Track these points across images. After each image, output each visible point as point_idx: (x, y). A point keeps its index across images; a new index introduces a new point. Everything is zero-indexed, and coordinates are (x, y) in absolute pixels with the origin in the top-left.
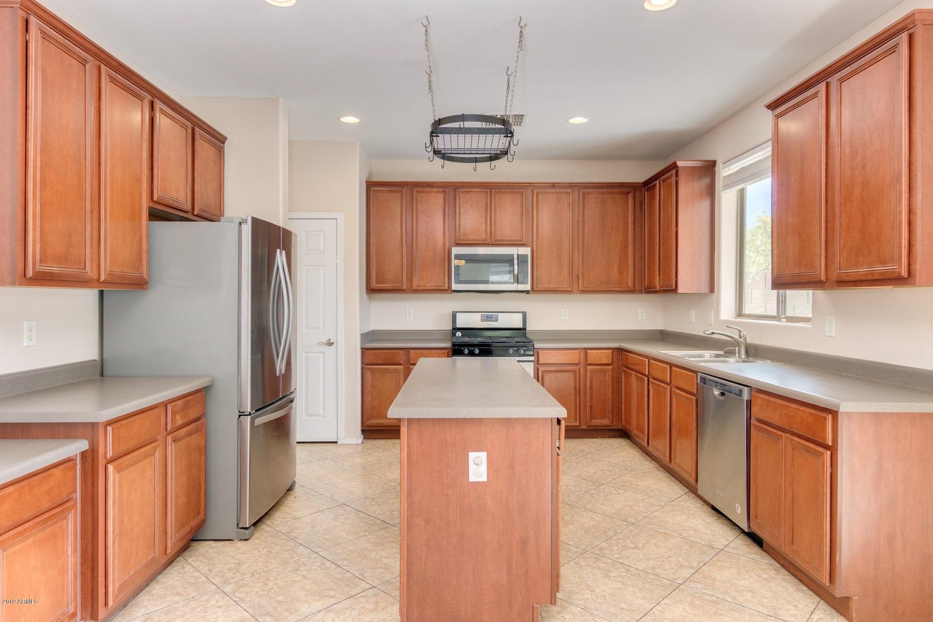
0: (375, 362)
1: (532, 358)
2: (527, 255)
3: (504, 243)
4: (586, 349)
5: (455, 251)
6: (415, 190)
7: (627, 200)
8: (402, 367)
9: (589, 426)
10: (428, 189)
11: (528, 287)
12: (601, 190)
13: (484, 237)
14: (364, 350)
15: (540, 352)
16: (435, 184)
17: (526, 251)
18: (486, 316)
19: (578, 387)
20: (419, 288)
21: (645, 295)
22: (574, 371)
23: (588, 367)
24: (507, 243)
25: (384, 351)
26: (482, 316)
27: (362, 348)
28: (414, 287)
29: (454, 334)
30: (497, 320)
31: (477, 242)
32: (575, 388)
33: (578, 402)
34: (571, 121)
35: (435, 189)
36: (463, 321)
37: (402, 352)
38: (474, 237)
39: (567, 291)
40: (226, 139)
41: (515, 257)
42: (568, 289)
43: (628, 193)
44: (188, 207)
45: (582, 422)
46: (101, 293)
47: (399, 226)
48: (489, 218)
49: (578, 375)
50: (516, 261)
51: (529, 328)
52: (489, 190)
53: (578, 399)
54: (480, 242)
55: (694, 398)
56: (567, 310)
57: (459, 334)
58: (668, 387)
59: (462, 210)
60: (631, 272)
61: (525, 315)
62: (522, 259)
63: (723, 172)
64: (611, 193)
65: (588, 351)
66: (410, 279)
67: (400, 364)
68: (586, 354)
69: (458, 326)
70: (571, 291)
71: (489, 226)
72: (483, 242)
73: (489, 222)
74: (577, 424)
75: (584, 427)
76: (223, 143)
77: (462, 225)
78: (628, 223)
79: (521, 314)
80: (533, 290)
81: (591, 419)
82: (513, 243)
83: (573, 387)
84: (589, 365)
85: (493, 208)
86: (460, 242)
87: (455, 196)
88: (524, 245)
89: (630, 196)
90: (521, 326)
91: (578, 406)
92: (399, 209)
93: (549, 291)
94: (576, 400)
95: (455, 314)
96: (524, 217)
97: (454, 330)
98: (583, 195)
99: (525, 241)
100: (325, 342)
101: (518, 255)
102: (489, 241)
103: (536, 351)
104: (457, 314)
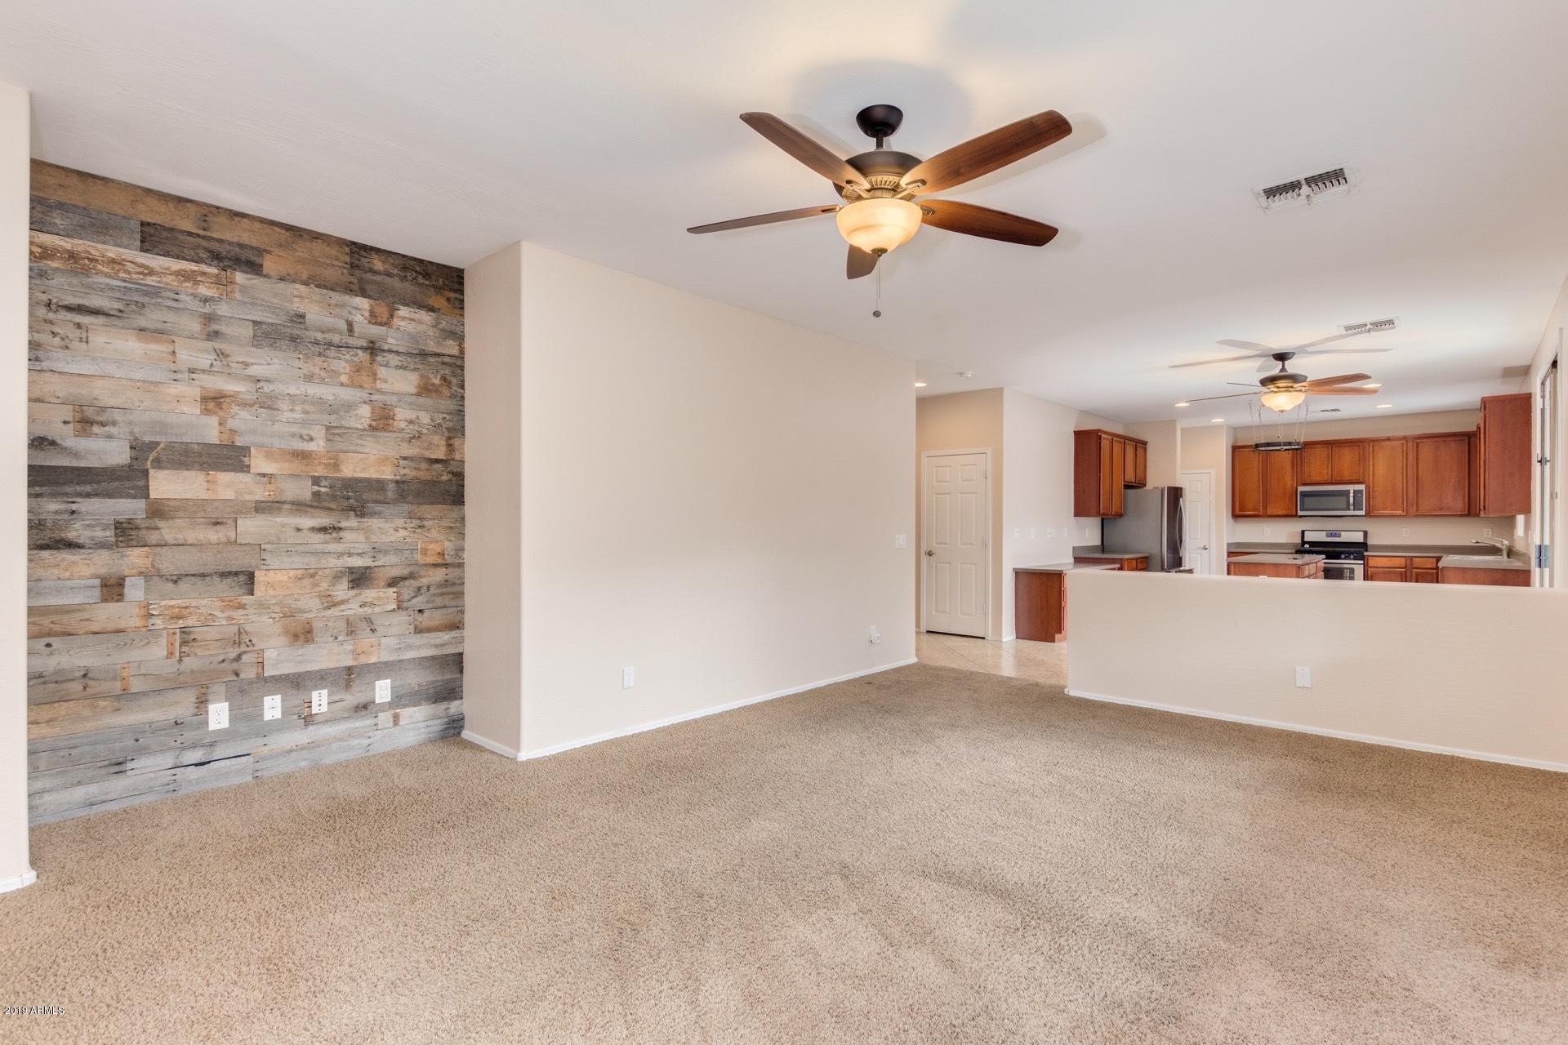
1: (1362, 562)
2: (1362, 491)
3: (1342, 482)
4: (1411, 558)
5: (1301, 489)
6: (1269, 449)
7: (1462, 445)
11: (1364, 513)
12: (1435, 440)
13: (1325, 479)
15: (1369, 558)
17: (1362, 487)
18: (1330, 534)
20: (1271, 515)
22: (1401, 573)
23: (1414, 570)
24: (1346, 482)
26: (1327, 534)
27: (1228, 553)
28: (1268, 514)
29: (1303, 546)
30: (1340, 536)
34: (1379, 407)
35: (1285, 447)
36: (1309, 537)
38: (1317, 479)
39: (1401, 516)
40: (1147, 442)
41: (1352, 491)
42: (1403, 515)
43: (1462, 440)
44: (1134, 481)
46: (1103, 520)
47: (1257, 472)
48: (1330, 464)
49: (1404, 575)
50: (1352, 495)
51: (1370, 542)
52: (1331, 446)
54: (1320, 482)
57: (1307, 546)
59: (1308, 463)
60: (1460, 498)
61: (1366, 534)
62: (1357, 494)
64: (1444, 441)
65: (1413, 559)
66: (1265, 508)
68: (1412, 561)
69: (1306, 540)
70: (1406, 515)
71: (1330, 470)
72: (1325, 482)
73: (1330, 467)
77: (1308, 471)
79: (1362, 533)
80: (1368, 515)
82: (1350, 482)
84: (1415, 568)
85: (1334, 458)
86: (1306, 483)
88: (1362, 483)
89: (1465, 442)
90: (1362, 541)
92: (1256, 463)
93: (1386, 516)
95: (1303, 532)
96: (1361, 463)
97: (1304, 543)
98: (1417, 444)
99: (1361, 480)
100: (1202, 546)
101: (1354, 490)
102: (1329, 481)
103: (1366, 557)
104: (1306, 532)
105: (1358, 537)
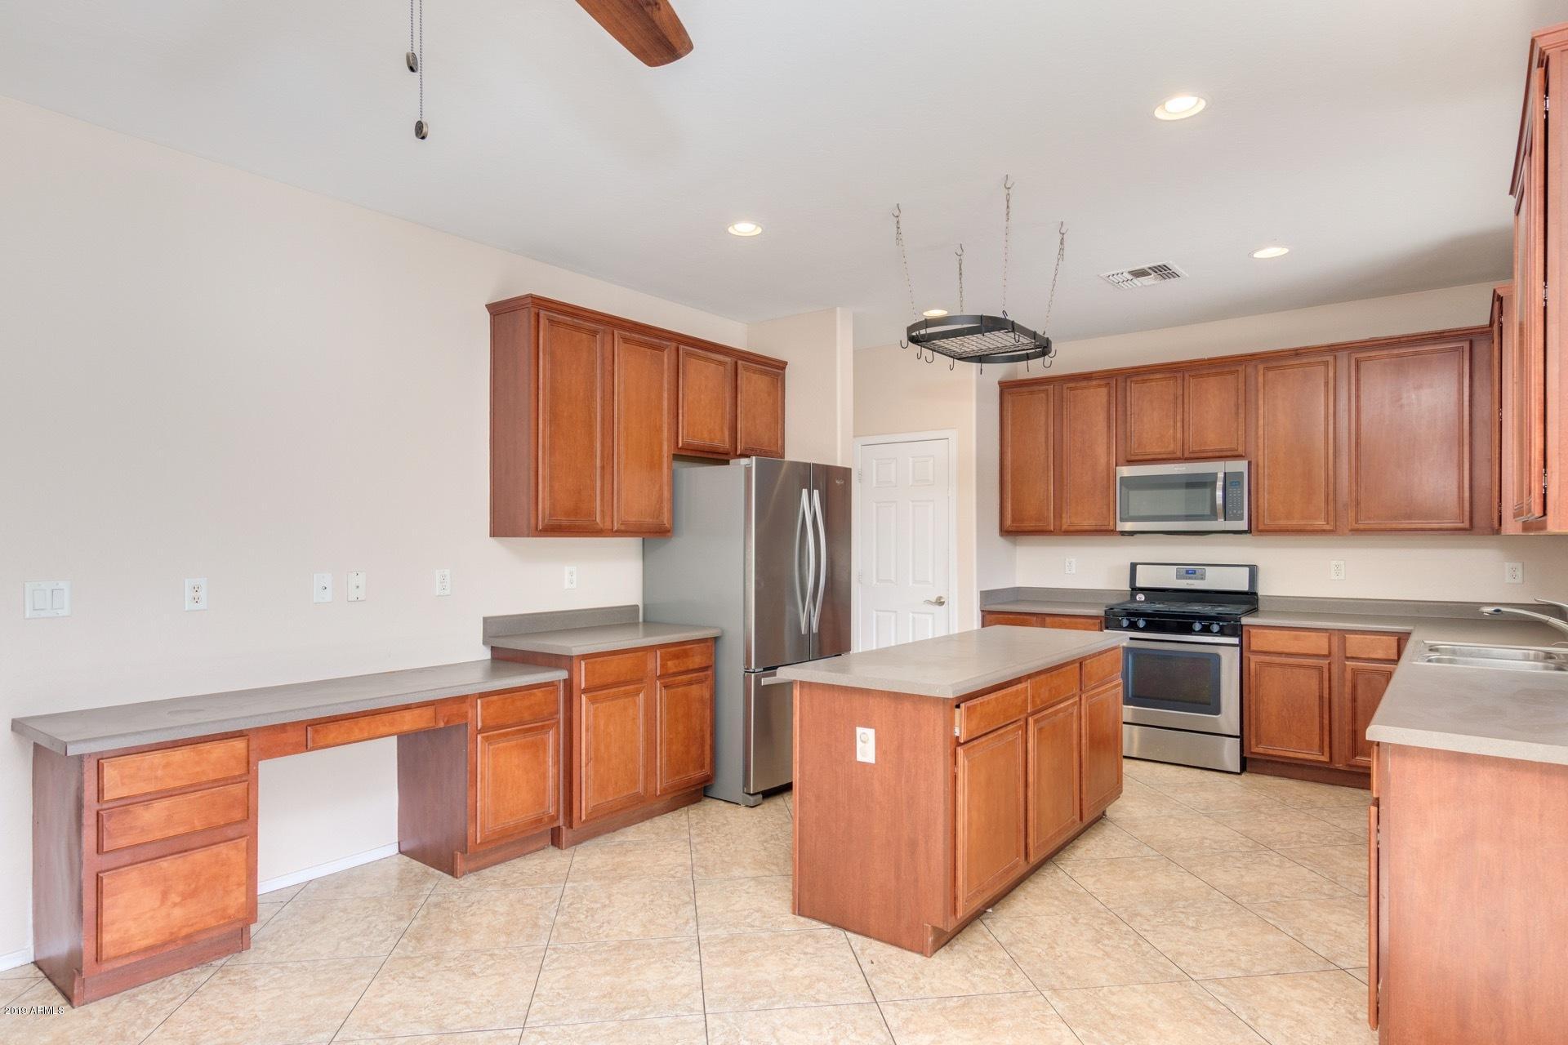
1: (1235, 640)
2: (1242, 473)
3: (1205, 455)
4: (1344, 632)
5: (1126, 471)
6: (1065, 386)
9: (1350, 766)
10: (1084, 384)
11: (1243, 525)
13: (1171, 447)
14: (985, 614)
15: (1253, 631)
16: (1094, 375)
17: (1241, 466)
18: (1184, 571)
19: (1326, 695)
20: (1072, 528)
22: (1319, 669)
23: (1347, 662)
24: (1211, 454)
25: (1010, 616)
26: (1178, 570)
27: (983, 611)
28: (1064, 527)
29: (1133, 596)
30: (1203, 578)
31: (1160, 456)
32: (1321, 697)
33: (1326, 722)
34: (1257, 255)
35: (1094, 383)
37: (1035, 618)
38: (1154, 449)
39: (1324, 531)
40: (786, 363)
41: (1221, 475)
42: (1328, 527)
43: (1456, 349)
44: (727, 448)
45: (1336, 757)
47: (1043, 439)
48: (1179, 418)
49: (1326, 675)
50: (1220, 484)
51: (1263, 590)
52: (1179, 375)
53: (1326, 716)
54: (1164, 456)
56: (1342, 563)
57: (1141, 597)
59: (1137, 409)
61: (1253, 571)
62: (1231, 480)
64: (1417, 352)
65: (1348, 636)
66: (1058, 514)
68: (1344, 641)
69: (1140, 583)
70: (1332, 530)
71: (1179, 430)
72: (1169, 456)
73: (1179, 424)
74: (1325, 758)
75: (1340, 766)
76: (783, 368)
77: (1137, 431)
79: (1247, 569)
80: (1249, 531)
81: (1355, 755)
82: (1217, 454)
83: (1318, 694)
84: (1348, 658)
85: (1187, 400)
86: (1133, 458)
87: (1126, 390)
89: (1461, 354)
90: (1246, 588)
91: (1327, 728)
92: (1043, 418)
93: (1288, 531)
94: (1321, 717)
95: (1133, 566)
96: (1241, 411)
97: (1135, 590)
98: (1358, 363)
99: (1241, 451)
100: (934, 600)
101: (1225, 473)
102: (1179, 454)
103: (1244, 629)
104: (1138, 566)
105: (1238, 581)
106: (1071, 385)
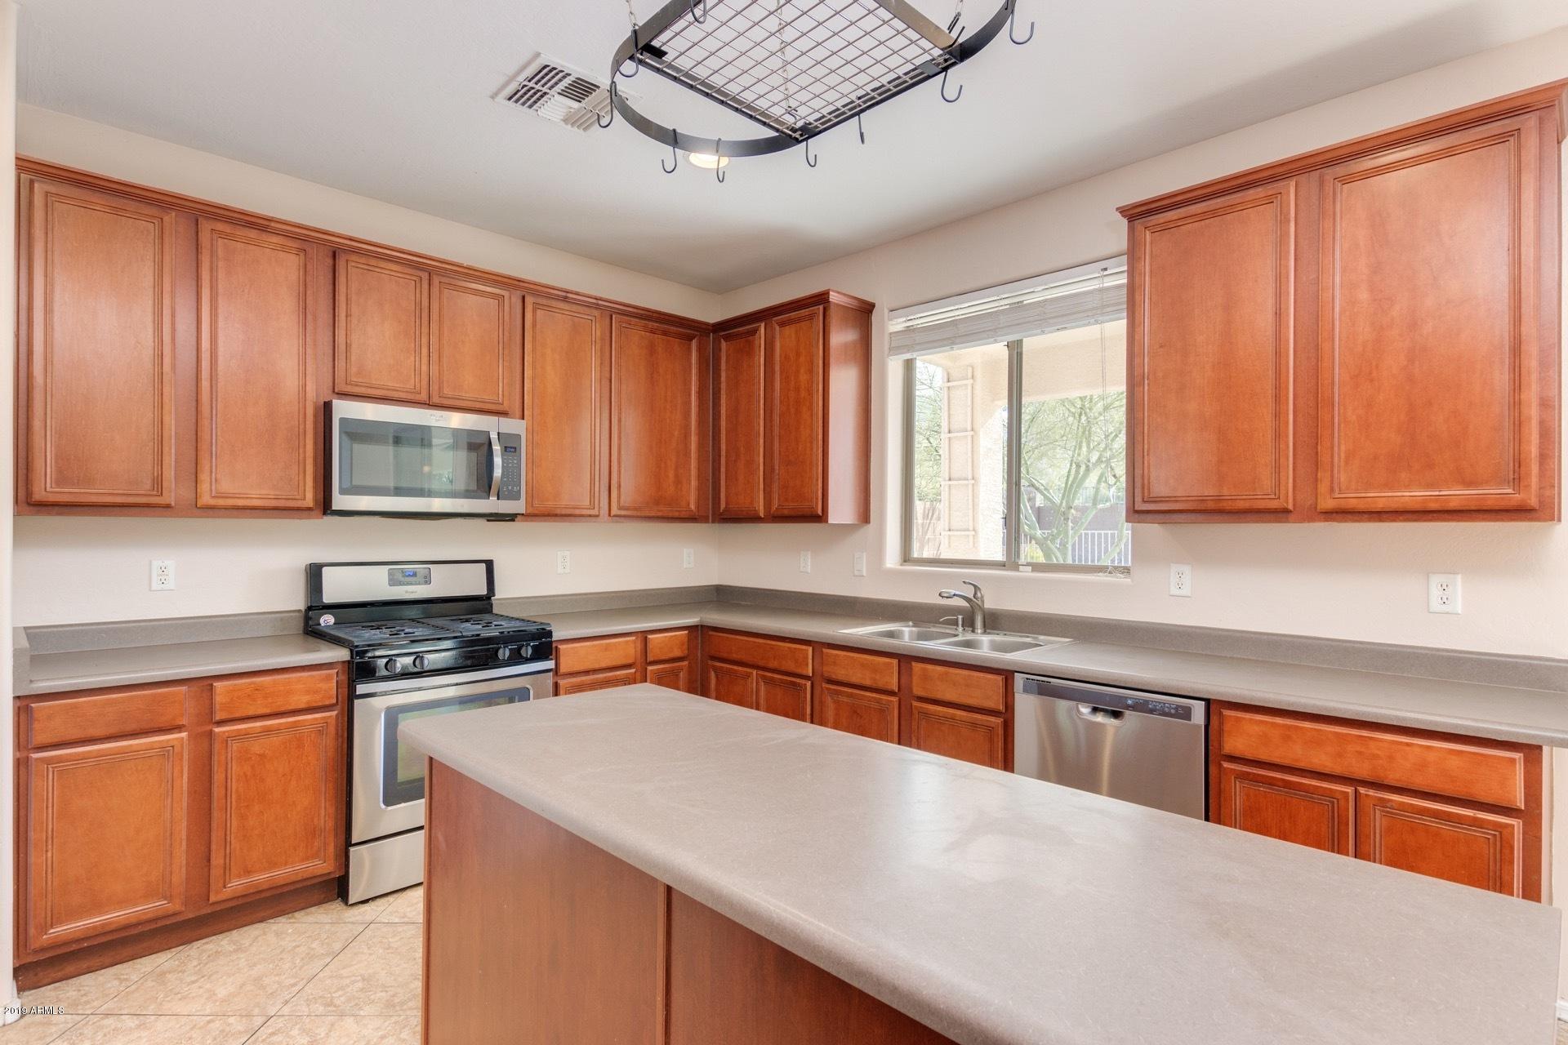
0: (76, 734)
1: (551, 665)
2: (520, 437)
3: (459, 403)
4: (644, 635)
6: (206, 224)
7: (689, 349)
8: (184, 735)
10: (253, 234)
11: (520, 506)
12: (651, 324)
13: (410, 385)
14: (24, 706)
15: (562, 648)
16: (273, 224)
17: (513, 426)
18: (401, 573)
21: (717, 525)
23: (650, 668)
24: (467, 404)
25: (116, 697)
26: (390, 573)
27: (17, 698)
28: (206, 499)
29: (314, 621)
30: (427, 580)
31: (396, 395)
35: (275, 239)
36: (339, 587)
37: (184, 689)
38: (385, 381)
39: (587, 516)
41: (494, 437)
42: (592, 512)
43: (690, 338)
48: (424, 340)
50: (496, 448)
51: (505, 594)
52: (425, 276)
54: (403, 395)
55: (999, 721)
57: (326, 618)
58: (894, 699)
59: (354, 310)
60: (694, 483)
62: (507, 443)
63: (889, 325)
64: (665, 333)
65: (649, 636)
66: (190, 479)
67: (178, 728)
68: (645, 642)
69: (328, 597)
70: (597, 516)
71: (425, 360)
72: (411, 396)
73: (425, 351)
77: (354, 346)
78: (690, 395)
79: (484, 566)
80: (528, 514)
82: (482, 405)
85: (435, 316)
86: (349, 389)
87: (335, 270)
88: (507, 413)
89: (694, 343)
90: (484, 592)
93: (555, 515)
95: (314, 574)
97: (316, 606)
98: (619, 327)
101: (499, 433)
102: (423, 397)
103: (554, 645)
104: (325, 570)
105: (471, 583)
106: (220, 226)
